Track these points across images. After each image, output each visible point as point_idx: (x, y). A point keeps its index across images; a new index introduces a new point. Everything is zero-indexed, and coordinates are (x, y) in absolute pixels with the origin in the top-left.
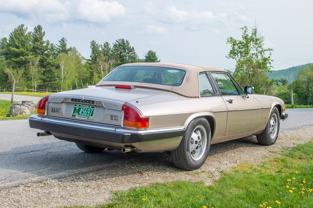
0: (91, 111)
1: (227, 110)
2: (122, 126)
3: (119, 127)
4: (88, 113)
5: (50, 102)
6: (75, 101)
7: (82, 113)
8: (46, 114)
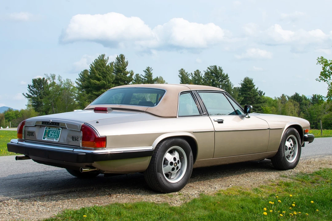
0: (58, 133)
1: (214, 130)
2: (81, 146)
3: (78, 147)
4: (55, 136)
5: (27, 126)
6: (46, 123)
7: (51, 135)
8: (23, 139)
